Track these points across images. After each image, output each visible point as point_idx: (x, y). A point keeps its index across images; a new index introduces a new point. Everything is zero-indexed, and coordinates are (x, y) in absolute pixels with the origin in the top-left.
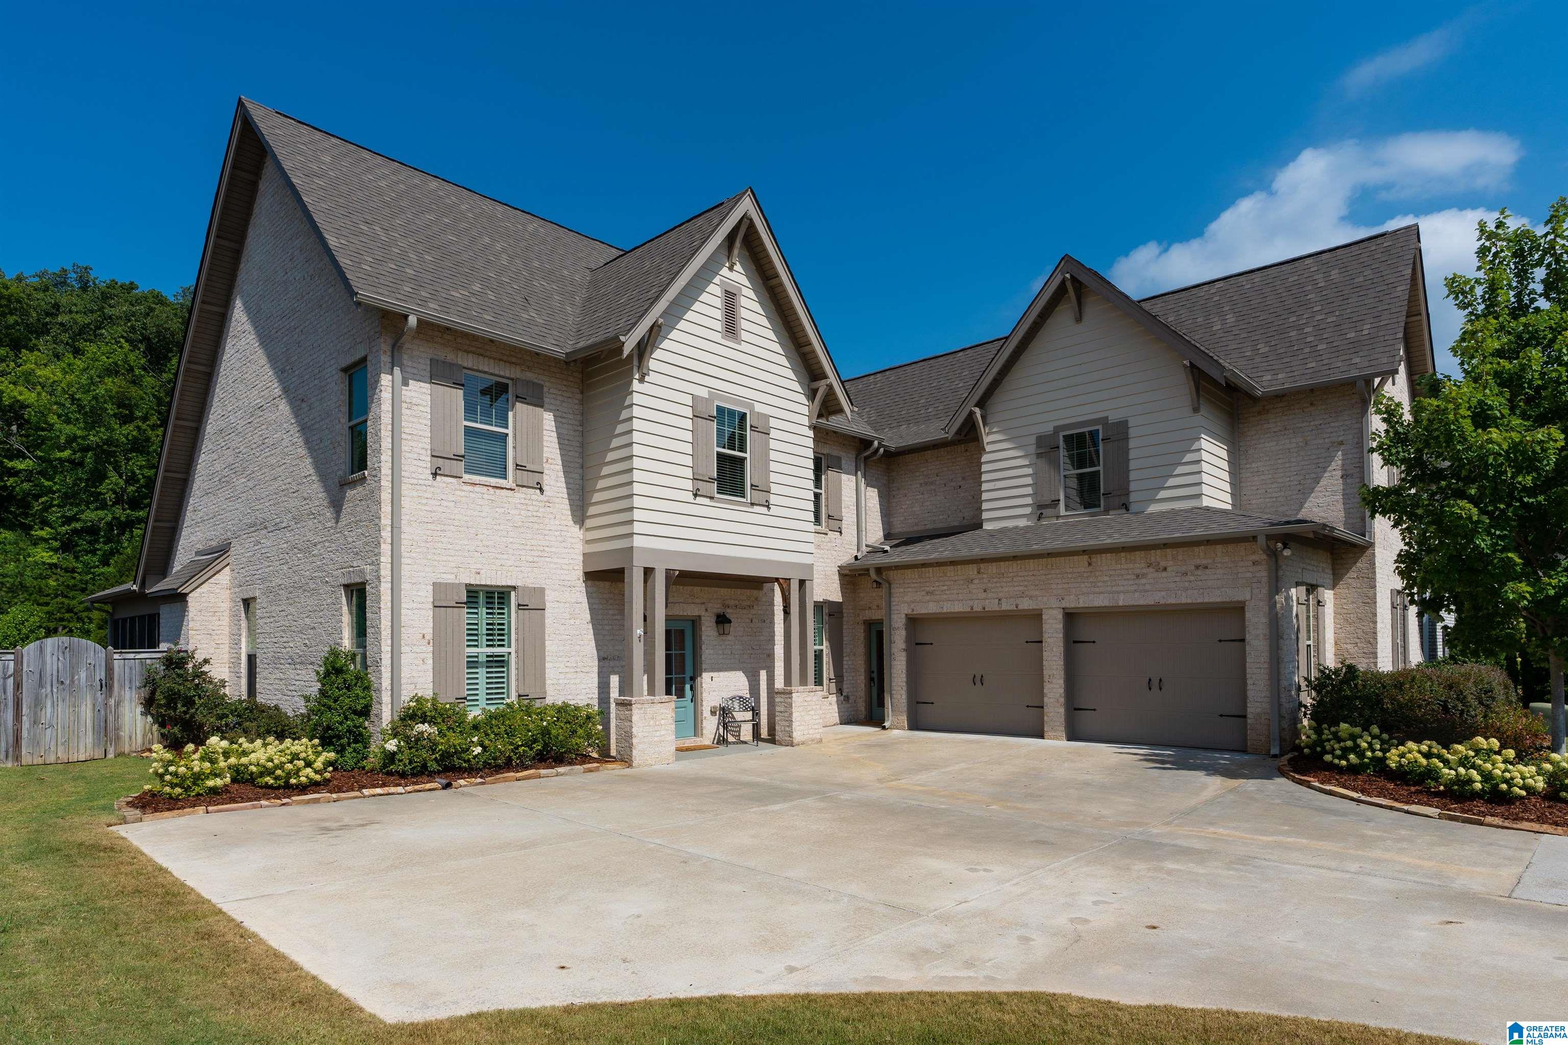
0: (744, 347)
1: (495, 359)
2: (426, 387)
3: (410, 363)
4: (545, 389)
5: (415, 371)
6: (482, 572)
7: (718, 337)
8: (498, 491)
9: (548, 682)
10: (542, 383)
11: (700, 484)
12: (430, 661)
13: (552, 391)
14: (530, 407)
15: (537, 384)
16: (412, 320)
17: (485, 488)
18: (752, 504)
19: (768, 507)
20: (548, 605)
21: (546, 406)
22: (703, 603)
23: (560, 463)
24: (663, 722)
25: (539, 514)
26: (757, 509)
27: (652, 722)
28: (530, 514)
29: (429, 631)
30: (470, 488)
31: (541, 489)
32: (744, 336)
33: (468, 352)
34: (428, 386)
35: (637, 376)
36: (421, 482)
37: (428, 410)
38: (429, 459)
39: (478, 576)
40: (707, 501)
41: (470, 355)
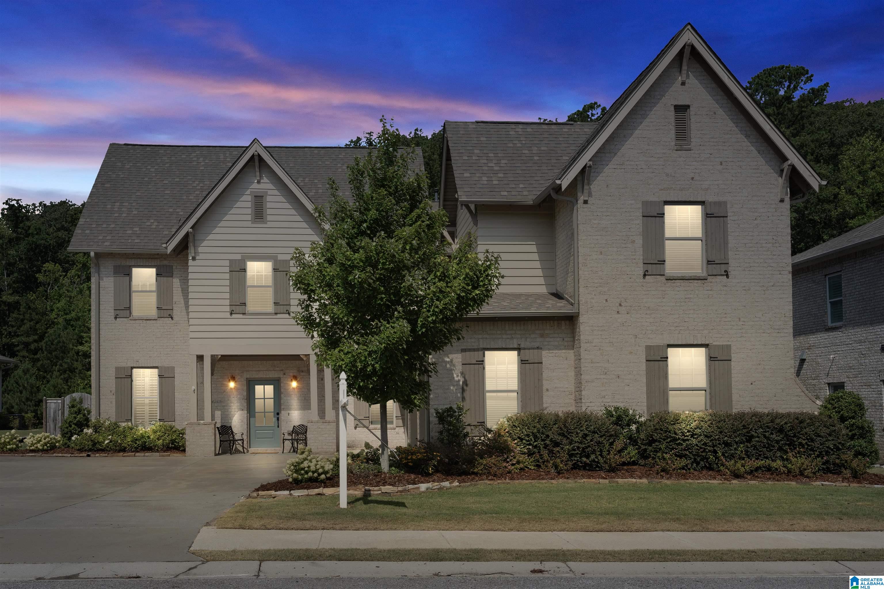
0: (269, 224)
1: (146, 258)
2: (112, 279)
3: (104, 270)
4: (174, 267)
5: (106, 273)
6: (139, 361)
7: (249, 224)
8: (148, 321)
9: (177, 413)
10: (172, 264)
11: (234, 308)
12: (114, 403)
13: (178, 267)
14: (165, 278)
15: (169, 266)
16: (92, 254)
17: (141, 321)
18: (276, 314)
19: (289, 314)
20: (176, 375)
21: (174, 276)
22: (282, 370)
23: (183, 302)
24: (206, 435)
25: (170, 330)
26: (279, 316)
27: (198, 434)
28: (165, 330)
29: (114, 389)
30: (134, 322)
31: (172, 318)
32: (269, 218)
33: (132, 258)
34: (113, 278)
35: (191, 258)
36: (109, 322)
37: (113, 289)
38: (113, 311)
39: (138, 363)
40: (241, 316)
41: (133, 260)
